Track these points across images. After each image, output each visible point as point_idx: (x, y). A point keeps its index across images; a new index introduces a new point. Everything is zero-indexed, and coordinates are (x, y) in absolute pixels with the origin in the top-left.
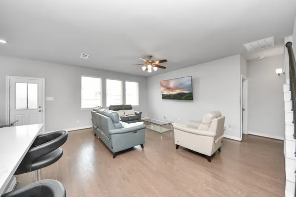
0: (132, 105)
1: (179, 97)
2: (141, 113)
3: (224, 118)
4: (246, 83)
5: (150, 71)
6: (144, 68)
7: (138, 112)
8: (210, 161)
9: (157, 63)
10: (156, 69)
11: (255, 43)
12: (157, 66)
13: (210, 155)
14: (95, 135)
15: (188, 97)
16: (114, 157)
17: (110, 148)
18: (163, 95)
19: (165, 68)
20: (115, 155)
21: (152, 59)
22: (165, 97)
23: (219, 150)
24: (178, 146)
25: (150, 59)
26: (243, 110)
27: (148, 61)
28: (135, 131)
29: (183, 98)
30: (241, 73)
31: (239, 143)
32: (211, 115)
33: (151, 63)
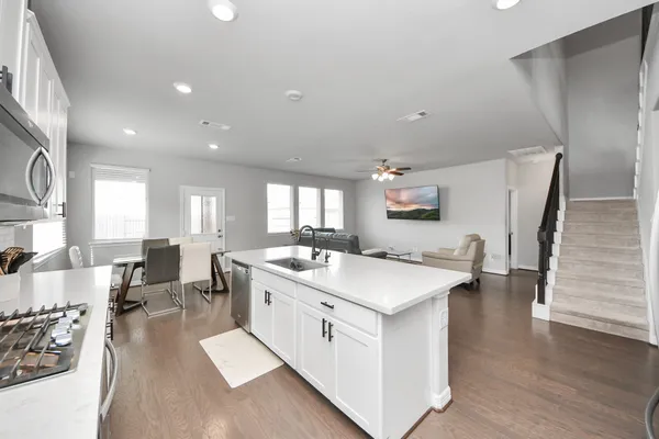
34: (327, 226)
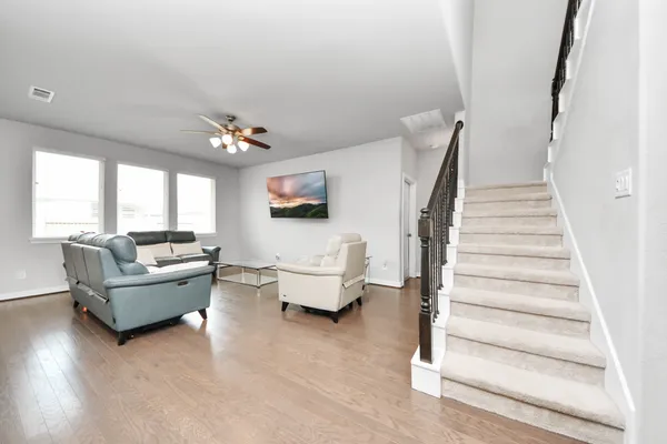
0: (195, 233)
1: (302, 213)
2: (218, 250)
3: (365, 244)
4: (413, 188)
5: (232, 150)
6: (215, 142)
7: (211, 248)
8: (336, 321)
9: (248, 132)
10: (245, 146)
11: (416, 118)
12: (247, 140)
13: (335, 310)
14: (76, 304)
15: (318, 212)
16: (121, 343)
17: (109, 322)
18: (271, 208)
19: (267, 147)
20: (125, 337)
21: (235, 123)
22: (276, 213)
23: (359, 301)
24: (285, 305)
25: (230, 123)
26: (410, 235)
27: (226, 127)
28: (182, 280)
29: (310, 213)
30: (403, 170)
31: (398, 291)
32: (339, 238)
33: (234, 132)
34: (181, 228)
